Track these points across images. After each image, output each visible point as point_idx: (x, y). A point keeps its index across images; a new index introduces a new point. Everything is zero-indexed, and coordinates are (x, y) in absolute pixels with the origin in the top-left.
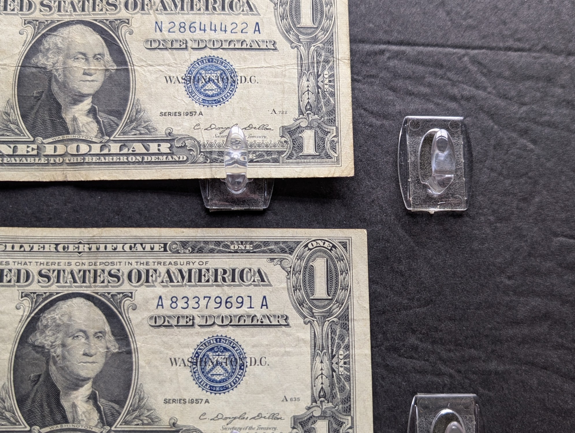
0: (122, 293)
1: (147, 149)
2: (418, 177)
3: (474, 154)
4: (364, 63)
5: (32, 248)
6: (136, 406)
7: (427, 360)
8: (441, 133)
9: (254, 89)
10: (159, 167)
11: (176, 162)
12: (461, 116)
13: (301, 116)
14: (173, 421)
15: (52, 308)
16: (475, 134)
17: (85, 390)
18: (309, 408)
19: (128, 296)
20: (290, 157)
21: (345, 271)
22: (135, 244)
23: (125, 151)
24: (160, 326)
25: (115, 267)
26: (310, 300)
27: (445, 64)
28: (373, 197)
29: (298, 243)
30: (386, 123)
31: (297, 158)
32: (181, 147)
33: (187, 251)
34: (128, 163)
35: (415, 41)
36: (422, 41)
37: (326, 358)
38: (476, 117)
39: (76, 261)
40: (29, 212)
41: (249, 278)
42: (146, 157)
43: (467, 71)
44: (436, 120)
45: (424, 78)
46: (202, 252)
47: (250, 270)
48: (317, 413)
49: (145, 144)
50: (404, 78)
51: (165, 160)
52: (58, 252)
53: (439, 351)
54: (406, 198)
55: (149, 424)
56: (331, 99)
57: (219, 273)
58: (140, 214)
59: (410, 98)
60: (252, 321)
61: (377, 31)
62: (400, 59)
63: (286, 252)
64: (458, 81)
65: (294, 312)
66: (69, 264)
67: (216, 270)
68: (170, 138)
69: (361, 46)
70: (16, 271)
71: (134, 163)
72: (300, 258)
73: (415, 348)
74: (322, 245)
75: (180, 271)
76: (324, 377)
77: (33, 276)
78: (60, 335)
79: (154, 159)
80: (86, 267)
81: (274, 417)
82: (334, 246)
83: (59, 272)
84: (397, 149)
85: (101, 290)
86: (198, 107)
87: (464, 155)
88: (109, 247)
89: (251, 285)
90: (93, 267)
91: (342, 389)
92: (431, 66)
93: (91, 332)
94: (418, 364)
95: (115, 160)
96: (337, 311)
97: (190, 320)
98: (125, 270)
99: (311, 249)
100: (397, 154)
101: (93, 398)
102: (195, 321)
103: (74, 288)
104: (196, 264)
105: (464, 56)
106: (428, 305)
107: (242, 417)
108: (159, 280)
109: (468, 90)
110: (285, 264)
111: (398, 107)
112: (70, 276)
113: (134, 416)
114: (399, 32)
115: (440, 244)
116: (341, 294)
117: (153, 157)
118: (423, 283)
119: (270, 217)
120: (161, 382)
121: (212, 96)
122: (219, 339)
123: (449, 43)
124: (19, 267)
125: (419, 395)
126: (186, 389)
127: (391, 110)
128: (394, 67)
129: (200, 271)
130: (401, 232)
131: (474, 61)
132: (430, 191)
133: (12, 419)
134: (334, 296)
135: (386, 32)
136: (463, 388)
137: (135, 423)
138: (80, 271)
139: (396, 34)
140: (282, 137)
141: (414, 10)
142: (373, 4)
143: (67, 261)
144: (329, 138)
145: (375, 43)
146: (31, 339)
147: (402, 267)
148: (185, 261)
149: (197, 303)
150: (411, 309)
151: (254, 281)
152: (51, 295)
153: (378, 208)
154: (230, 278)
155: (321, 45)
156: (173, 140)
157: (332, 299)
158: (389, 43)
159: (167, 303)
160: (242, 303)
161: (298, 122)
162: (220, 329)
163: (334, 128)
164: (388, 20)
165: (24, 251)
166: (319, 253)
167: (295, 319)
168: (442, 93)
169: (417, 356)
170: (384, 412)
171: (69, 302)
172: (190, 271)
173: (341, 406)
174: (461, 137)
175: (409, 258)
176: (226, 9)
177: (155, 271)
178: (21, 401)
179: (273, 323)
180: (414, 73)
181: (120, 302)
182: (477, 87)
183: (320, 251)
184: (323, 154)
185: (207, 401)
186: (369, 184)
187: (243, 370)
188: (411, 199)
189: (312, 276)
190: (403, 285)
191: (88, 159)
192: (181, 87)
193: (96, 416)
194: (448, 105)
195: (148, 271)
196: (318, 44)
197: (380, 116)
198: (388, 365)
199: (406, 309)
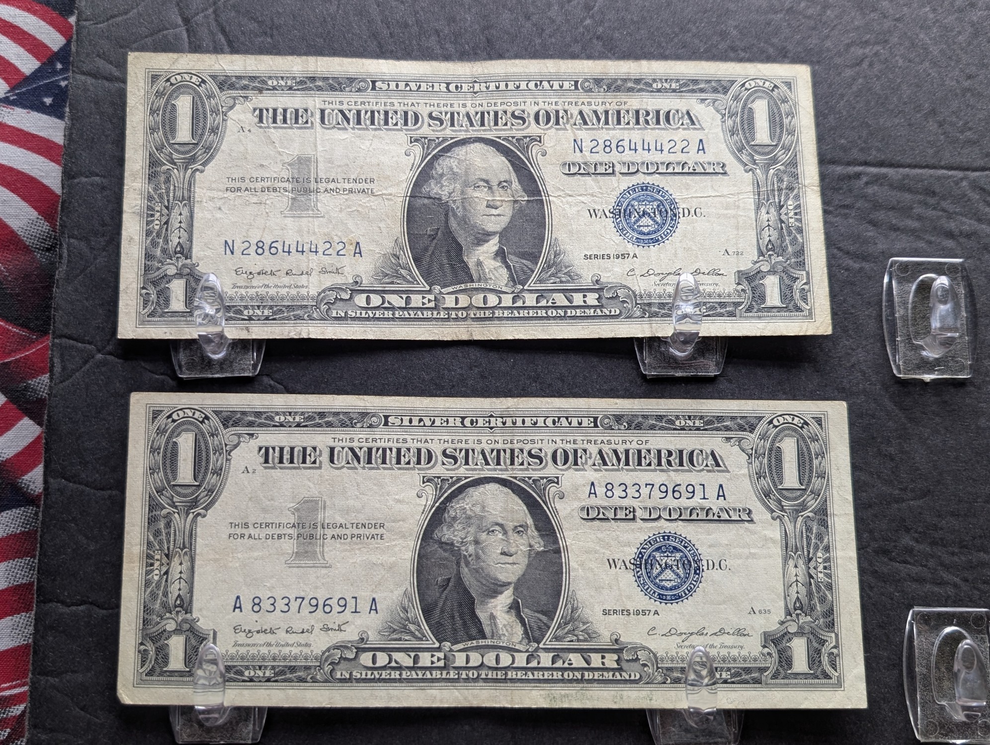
0: (546, 478)
1: (570, 301)
2: (909, 336)
3: (978, 306)
4: (836, 190)
5: (434, 422)
6: (569, 617)
7: (925, 566)
8: (943, 281)
9: (700, 224)
10: (585, 323)
11: (606, 316)
12: (960, 258)
13: (761, 258)
14: (615, 637)
15: (460, 497)
16: (979, 281)
17: (505, 598)
18: (782, 623)
19: (554, 482)
20: (749, 309)
21: (821, 454)
22: (559, 418)
23: (543, 303)
24: (594, 519)
25: (536, 445)
26: (777, 490)
27: (938, 190)
29: (760, 418)
30: (866, 266)
31: (759, 310)
32: (612, 298)
33: (622, 427)
34: (548, 318)
35: (899, 161)
36: (908, 161)
37: (801, 562)
38: (979, 259)
39: (487, 438)
40: (426, 377)
41: (700, 462)
42: (569, 311)
43: (966, 199)
44: (929, 263)
45: (912, 208)
46: (641, 429)
47: (701, 451)
48: (793, 629)
49: (567, 294)
50: (886, 209)
51: (592, 314)
52: (465, 427)
53: (939, 554)
54: (895, 361)
55: (585, 640)
56: (798, 236)
57: (663, 455)
58: (563, 381)
59: (895, 235)
60: (707, 516)
61: (850, 149)
62: (881, 185)
63: (745, 430)
64: (954, 212)
65: (759, 504)
66: (480, 442)
67: (659, 452)
68: (598, 288)
69: (832, 168)
70: (416, 451)
71: (554, 318)
72: (763, 437)
73: (909, 551)
74: (790, 421)
75: (615, 452)
76: (799, 584)
77: (436, 457)
78: (472, 530)
79: (579, 312)
80: (500, 446)
81: (740, 633)
82: (806, 423)
83: (467, 451)
84: (882, 299)
85: (520, 474)
86: (631, 248)
87: (966, 307)
88: (528, 422)
89: (703, 470)
90: (509, 445)
91: (823, 600)
92: (920, 194)
93: (510, 525)
94: (915, 570)
95: (531, 315)
96: (813, 504)
97: (630, 512)
98: (549, 449)
99: (776, 427)
100: (882, 306)
101: (515, 607)
102: (636, 514)
103: (486, 472)
104: (634, 443)
105: (961, 179)
106: (925, 496)
107: (700, 633)
108: (590, 462)
109: (968, 224)
110: (745, 444)
111: (880, 247)
112: (481, 457)
113: (566, 630)
114: (879, 150)
115: (938, 419)
116: (816, 483)
117: (578, 311)
118: (918, 469)
119: (723, 385)
120: (598, 589)
121: (648, 234)
122: (667, 537)
124: (419, 445)
125: (916, 609)
126: (629, 597)
127: (871, 249)
128: (874, 194)
129: (639, 452)
130: (890, 405)
131: (974, 185)
133: (417, 633)
134: (808, 485)
135: (862, 149)
137: (568, 639)
138: (492, 451)
139: (874, 153)
140: (738, 284)
141: (897, 121)
143: (476, 438)
144: (798, 285)
145: (849, 164)
146: (437, 534)
147: (892, 450)
148: (620, 439)
149: (638, 491)
150: (904, 501)
151: (707, 466)
152: (459, 480)
154: (677, 461)
155: (782, 168)
156: (602, 289)
157: (805, 490)
158: (866, 164)
159: (600, 490)
160: (693, 492)
161: (758, 265)
162: (668, 524)
163: (804, 273)
164: (864, 133)
165: (424, 426)
166: (787, 432)
167: (760, 513)
168: (935, 228)
169: (912, 561)
170: (873, 629)
171: (481, 488)
172: (627, 452)
173: (822, 620)
174: (962, 284)
175: (899, 438)
176: (662, 123)
177: (585, 451)
178: (427, 612)
179: (733, 518)
180: (899, 202)
181: (544, 489)
182: (980, 220)
183: (788, 429)
184: (791, 306)
185: (656, 613)
187: (699, 574)
188: (901, 363)
189: (779, 460)
190: (893, 472)
191: (498, 313)
192: (609, 223)
193: (519, 630)
194: (944, 243)
195: (576, 451)
196: (778, 166)
197: (858, 257)
198: (876, 571)
199: (897, 502)
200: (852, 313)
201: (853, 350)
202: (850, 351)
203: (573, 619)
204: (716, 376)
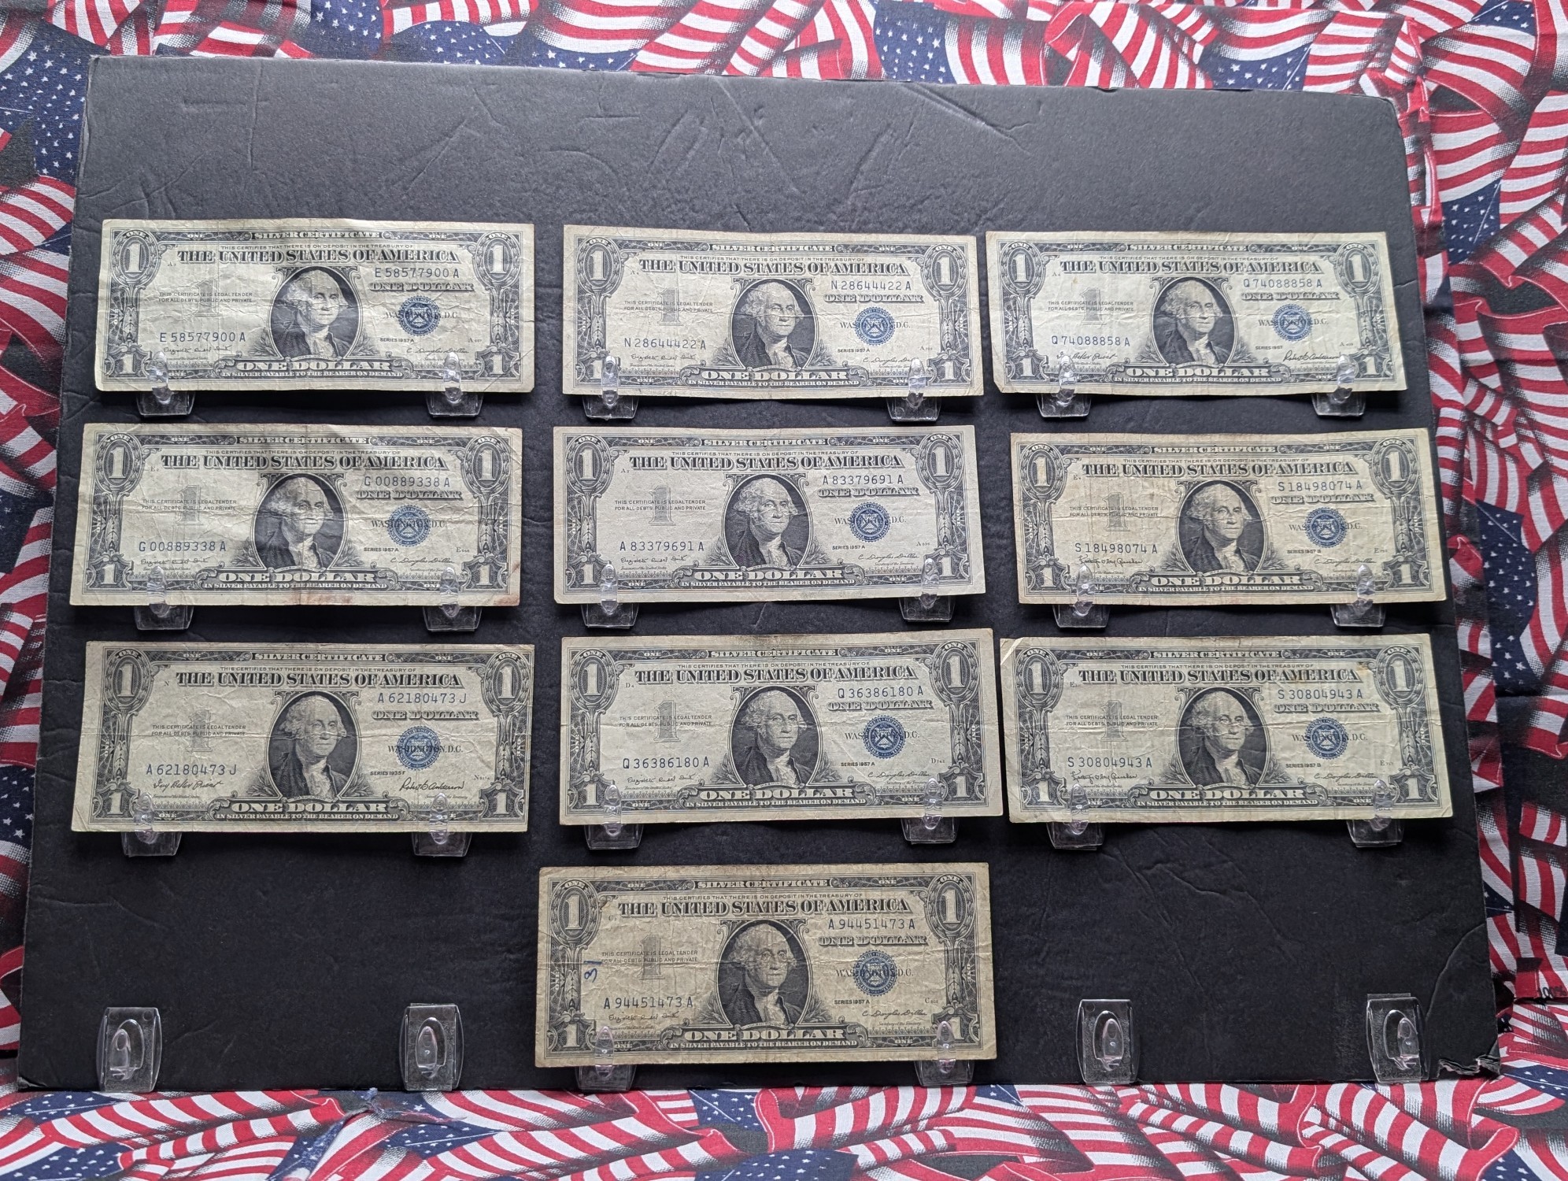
0: (798, 474)
5: (731, 443)
9: (907, 332)
13: (943, 351)
14: (840, 561)
15: (749, 485)
17: (777, 541)
18: (937, 549)
19: (803, 476)
21: (959, 456)
22: (805, 440)
23: (814, 378)
24: (826, 496)
25: (791, 455)
26: (933, 477)
29: (923, 438)
33: (842, 444)
34: (817, 386)
37: (947, 516)
39: (763, 452)
41: (888, 462)
46: (853, 445)
47: (888, 456)
49: (828, 373)
52: (749, 446)
55: (823, 564)
57: (866, 459)
60: (892, 493)
63: (914, 444)
65: (922, 485)
66: (758, 455)
67: (864, 457)
68: (847, 369)
70: (721, 460)
71: (821, 386)
72: (925, 447)
74: (941, 438)
75: (838, 458)
76: (946, 529)
77: (733, 463)
78: (756, 504)
79: (836, 383)
80: (771, 457)
81: (912, 556)
82: (950, 439)
83: (751, 460)
85: (783, 472)
88: (787, 443)
89: (890, 467)
90: (776, 456)
91: (960, 536)
93: (778, 501)
95: (807, 385)
96: (954, 484)
97: (847, 492)
98: (799, 458)
99: (933, 442)
101: (782, 546)
102: (851, 493)
104: (849, 453)
107: (889, 557)
108: (824, 465)
110: (914, 452)
112: (759, 463)
116: (956, 472)
120: (830, 535)
121: (876, 337)
122: (869, 505)
124: (723, 456)
126: (848, 539)
129: (852, 458)
134: (951, 473)
137: (813, 563)
138: (766, 459)
140: (929, 366)
143: (756, 453)
146: (735, 507)
148: (841, 451)
149: (852, 480)
151: (892, 464)
154: (874, 462)
157: (950, 476)
159: (830, 480)
160: (884, 480)
161: (941, 355)
162: (870, 498)
165: (725, 445)
166: (939, 445)
167: (923, 490)
171: (760, 481)
172: (845, 458)
173: (959, 547)
177: (820, 458)
178: (732, 549)
179: (907, 494)
181: (797, 481)
183: (940, 442)
184: (960, 379)
185: (863, 547)
187: (887, 525)
189: (934, 459)
193: (785, 559)
195: (815, 458)
203: (816, 552)
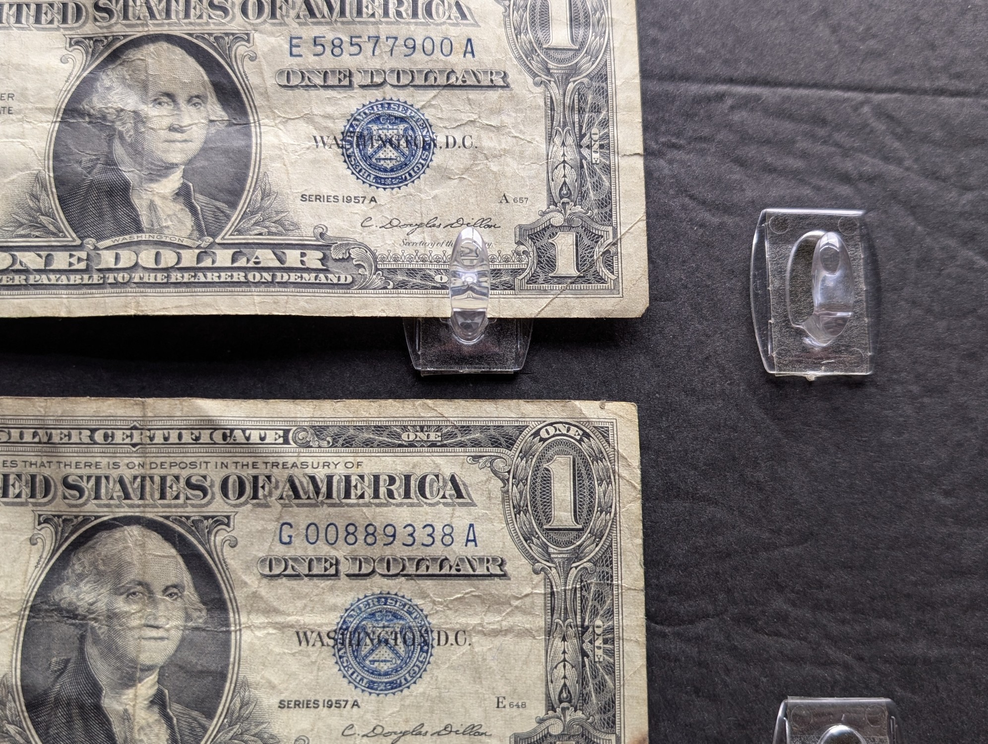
2: (786, 316)
3: (883, 276)
4: (689, 116)
7: (805, 639)
8: (830, 239)
12: (860, 209)
16: (885, 241)
27: (830, 118)
28: (708, 350)
30: (729, 220)
35: (777, 78)
36: (790, 78)
38: (885, 212)
43: (868, 130)
44: (816, 216)
45: (794, 142)
50: (758, 142)
53: (825, 622)
54: (766, 352)
59: (770, 178)
61: (710, 61)
62: (752, 110)
64: (852, 148)
73: (783, 618)
84: (749, 266)
87: (866, 278)
92: (806, 122)
94: (790, 645)
100: (749, 275)
105: (862, 104)
106: (806, 541)
109: (871, 164)
111: (749, 194)
114: (749, 63)
115: (825, 433)
118: (797, 502)
119: (526, 385)
123: (836, 81)
125: (792, 700)
127: (736, 197)
128: (742, 122)
130: (758, 413)
131: (881, 112)
132: (807, 341)
135: (726, 62)
136: (867, 687)
139: (743, 66)
141: (775, 24)
142: (703, 13)
145: (708, 81)
147: (760, 476)
150: (776, 547)
153: (716, 370)
158: (731, 81)
164: (730, 40)
168: (825, 169)
169: (786, 632)
174: (861, 246)
175: (771, 458)
180: (776, 134)
182: (886, 159)
186: (700, 327)
188: (774, 355)
190: (761, 507)
194: (837, 190)
197: (718, 209)
198: (736, 648)
199: (766, 549)
200: (708, 286)
201: (708, 336)
202: (703, 338)
204: (516, 372)
